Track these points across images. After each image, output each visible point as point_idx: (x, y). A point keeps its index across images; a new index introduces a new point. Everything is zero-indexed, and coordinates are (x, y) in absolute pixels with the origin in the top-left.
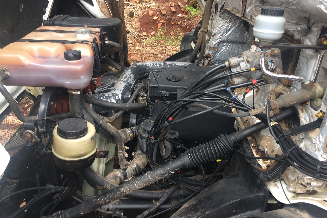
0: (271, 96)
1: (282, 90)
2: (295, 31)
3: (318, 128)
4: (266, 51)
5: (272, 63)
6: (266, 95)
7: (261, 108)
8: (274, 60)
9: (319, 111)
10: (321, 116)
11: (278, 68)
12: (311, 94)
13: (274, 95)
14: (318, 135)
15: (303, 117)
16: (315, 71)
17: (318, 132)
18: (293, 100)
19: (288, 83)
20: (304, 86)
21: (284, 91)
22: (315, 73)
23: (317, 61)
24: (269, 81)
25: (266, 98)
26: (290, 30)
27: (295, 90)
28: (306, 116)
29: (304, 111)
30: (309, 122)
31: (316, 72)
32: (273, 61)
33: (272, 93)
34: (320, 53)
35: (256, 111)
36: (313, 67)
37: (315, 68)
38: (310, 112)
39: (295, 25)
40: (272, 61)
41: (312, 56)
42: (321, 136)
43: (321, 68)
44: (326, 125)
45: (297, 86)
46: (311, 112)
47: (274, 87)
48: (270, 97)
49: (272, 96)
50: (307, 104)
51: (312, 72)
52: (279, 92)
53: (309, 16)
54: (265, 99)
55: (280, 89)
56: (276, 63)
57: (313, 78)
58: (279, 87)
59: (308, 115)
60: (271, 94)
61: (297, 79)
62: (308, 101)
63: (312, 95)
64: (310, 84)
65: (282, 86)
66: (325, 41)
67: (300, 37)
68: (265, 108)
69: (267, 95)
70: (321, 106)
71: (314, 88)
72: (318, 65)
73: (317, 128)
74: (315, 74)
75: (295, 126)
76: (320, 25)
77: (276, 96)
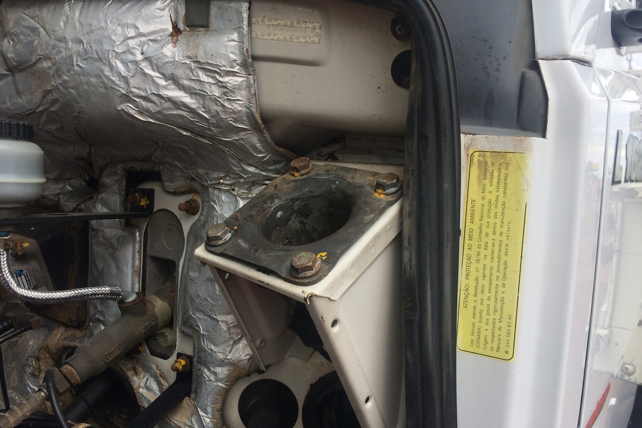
0: (39, 365)
1: (65, 339)
2: (59, 194)
3: (187, 398)
4: (6, 237)
5: (23, 277)
6: (23, 368)
7: (32, 400)
8: (27, 268)
9: (174, 357)
10: (183, 366)
11: (42, 286)
12: (147, 323)
13: (48, 360)
14: (192, 415)
15: (143, 386)
16: (139, 268)
17: (189, 406)
18: (112, 350)
19: (78, 316)
20: (125, 309)
21: (72, 341)
22: (140, 273)
23: (137, 246)
24: (31, 320)
25: (26, 373)
26: (47, 195)
27: (103, 328)
28: (147, 380)
29: (140, 370)
30: (160, 390)
31: (140, 270)
32: (24, 272)
33: (42, 356)
34: (137, 227)
35: (19, 412)
36: (130, 260)
37: (137, 263)
38: (154, 367)
39: (57, 183)
40: (22, 271)
41: (121, 239)
42: (201, 413)
43: (149, 260)
44: (205, 382)
45: (104, 317)
46: (157, 367)
47: (42, 337)
48: (37, 367)
49: (41, 363)
50: (140, 352)
51: (132, 273)
52: (60, 346)
53: (90, 152)
54: (26, 378)
55: (59, 340)
56: (35, 276)
57: (137, 286)
58: (56, 335)
59: (152, 376)
60: (38, 359)
61: (107, 294)
62: (140, 344)
63: (149, 324)
64: (138, 300)
65: (62, 329)
66: (142, 200)
67: (77, 204)
68: (43, 394)
69: (27, 364)
70: (177, 344)
71: (149, 306)
72: (140, 255)
73: (183, 398)
74: (140, 276)
75: (122, 418)
76: (120, 168)
77: (53, 359)
